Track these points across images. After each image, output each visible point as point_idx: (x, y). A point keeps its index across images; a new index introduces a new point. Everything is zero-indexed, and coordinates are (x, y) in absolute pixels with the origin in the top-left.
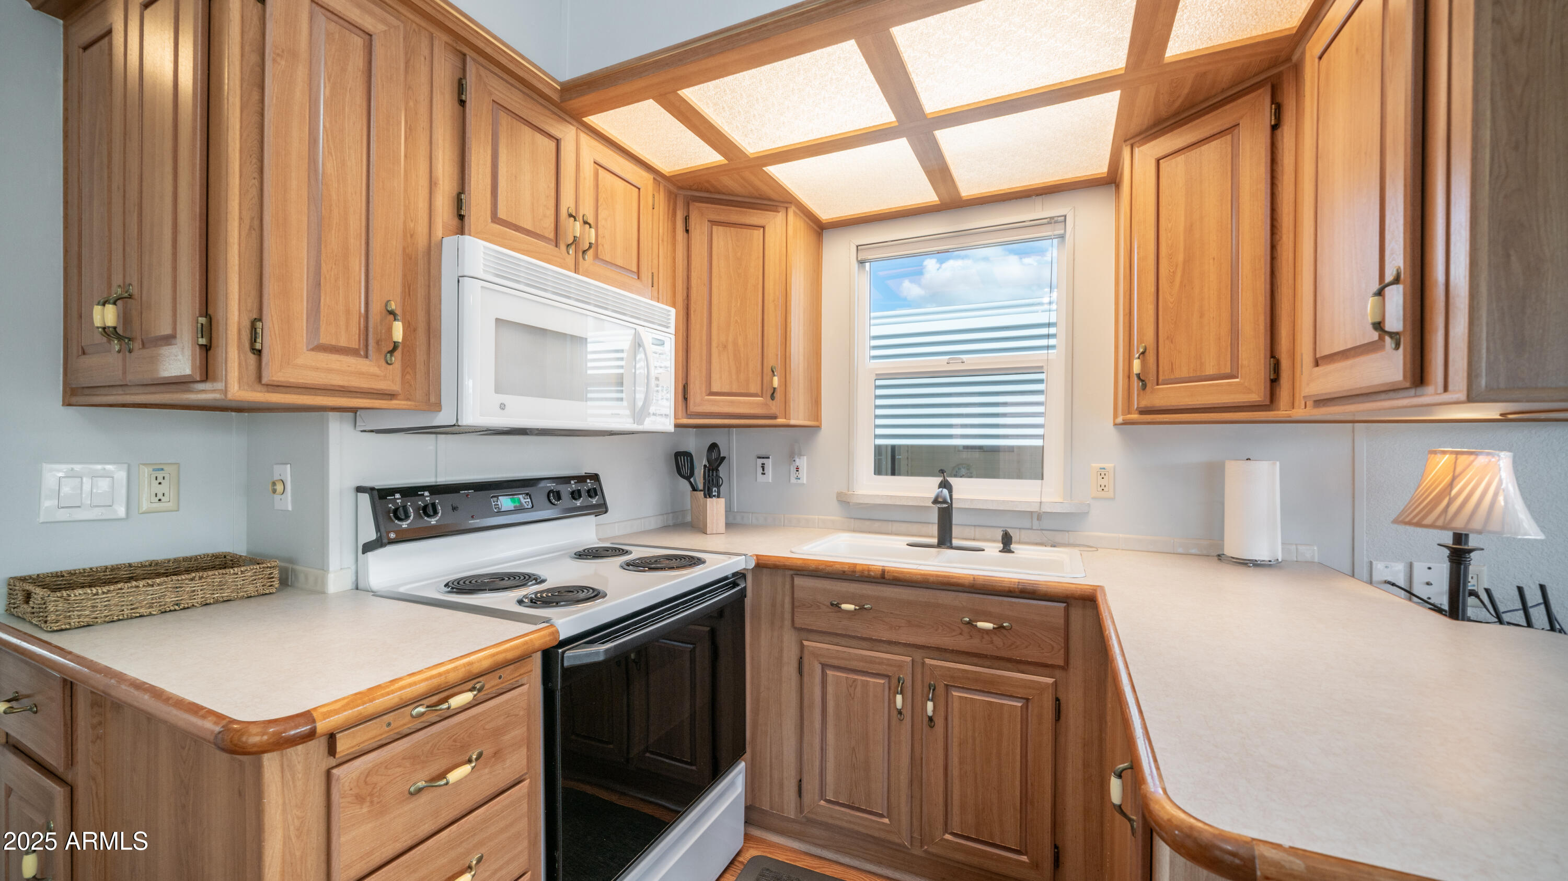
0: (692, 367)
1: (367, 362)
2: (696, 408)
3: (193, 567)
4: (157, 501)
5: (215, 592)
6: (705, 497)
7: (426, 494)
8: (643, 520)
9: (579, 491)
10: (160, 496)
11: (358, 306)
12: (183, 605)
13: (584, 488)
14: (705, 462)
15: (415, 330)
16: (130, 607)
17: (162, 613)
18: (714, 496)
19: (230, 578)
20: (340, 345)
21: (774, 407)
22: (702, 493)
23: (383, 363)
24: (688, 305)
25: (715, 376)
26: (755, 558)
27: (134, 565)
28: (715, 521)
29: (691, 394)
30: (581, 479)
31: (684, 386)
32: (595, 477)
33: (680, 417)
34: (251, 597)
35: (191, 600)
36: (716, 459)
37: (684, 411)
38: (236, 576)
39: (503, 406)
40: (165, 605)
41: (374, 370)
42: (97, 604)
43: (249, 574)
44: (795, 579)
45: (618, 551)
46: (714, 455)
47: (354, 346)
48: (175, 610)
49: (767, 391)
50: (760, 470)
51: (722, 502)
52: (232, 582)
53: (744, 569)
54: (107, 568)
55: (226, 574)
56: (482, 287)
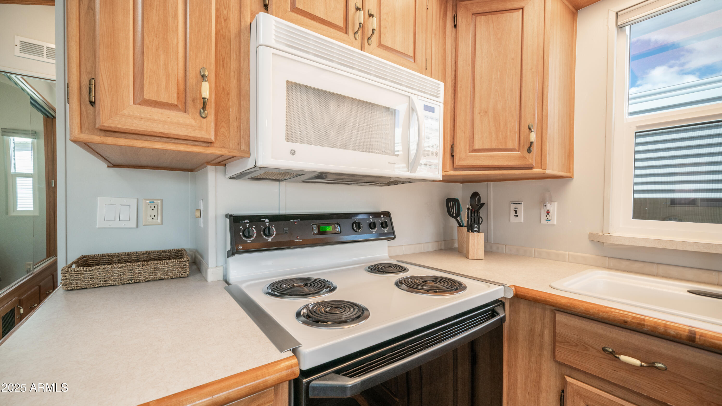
0: (458, 131)
1: (185, 115)
2: (461, 162)
3: (167, 256)
4: (151, 219)
5: (151, 274)
6: (468, 231)
7: (267, 220)
8: (423, 245)
9: (374, 223)
10: (153, 217)
11: (176, 71)
12: (134, 281)
13: (378, 221)
14: (468, 206)
15: (228, 94)
16: (104, 280)
17: (123, 284)
18: (476, 231)
19: (160, 267)
20: (160, 100)
21: (532, 159)
22: (466, 228)
23: (198, 115)
24: (455, 84)
25: (477, 136)
26: (513, 288)
27: (138, 253)
28: (476, 250)
29: (457, 151)
30: (377, 215)
31: (452, 146)
32: (388, 214)
33: (449, 170)
34: (173, 278)
35: (138, 278)
36: (477, 205)
37: (451, 165)
38: (164, 266)
39: (293, 152)
40: (124, 280)
41: (191, 121)
42: (86, 277)
43: (171, 265)
44: (557, 315)
45: (398, 268)
46: (475, 201)
47: (173, 102)
48: (130, 283)
49: (524, 145)
50: (513, 213)
51: (481, 235)
52: (162, 269)
53: (503, 297)
54: (126, 254)
55: (158, 264)
56: (273, 54)
